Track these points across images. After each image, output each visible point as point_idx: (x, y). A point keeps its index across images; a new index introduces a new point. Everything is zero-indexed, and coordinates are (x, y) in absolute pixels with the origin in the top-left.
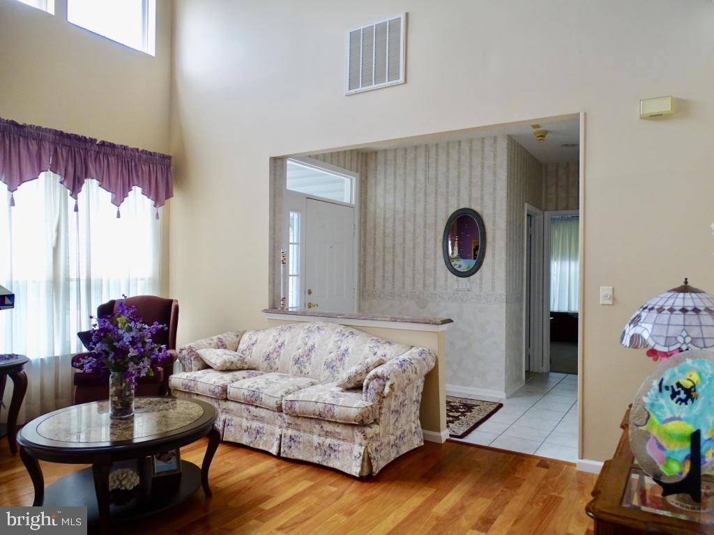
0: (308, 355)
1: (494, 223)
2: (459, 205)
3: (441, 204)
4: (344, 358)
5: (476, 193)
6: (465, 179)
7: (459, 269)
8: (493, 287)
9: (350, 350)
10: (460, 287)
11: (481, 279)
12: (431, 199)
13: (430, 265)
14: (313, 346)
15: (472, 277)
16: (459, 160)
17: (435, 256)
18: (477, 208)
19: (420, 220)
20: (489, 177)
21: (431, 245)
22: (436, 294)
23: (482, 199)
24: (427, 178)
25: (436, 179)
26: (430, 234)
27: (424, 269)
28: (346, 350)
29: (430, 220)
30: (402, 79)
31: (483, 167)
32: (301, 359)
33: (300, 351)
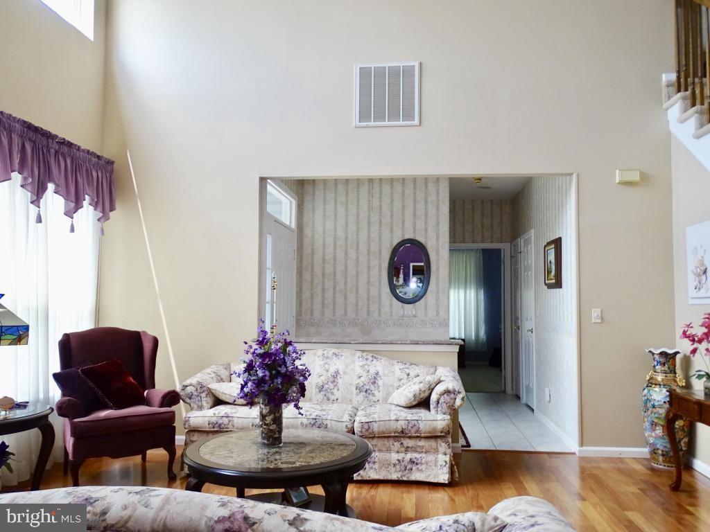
0: (334, 381)
1: (438, 253)
2: (403, 235)
3: (386, 234)
4: (377, 382)
5: (420, 225)
6: (409, 211)
7: (404, 296)
8: (438, 313)
9: (381, 373)
10: (405, 313)
11: (426, 305)
12: (375, 228)
13: (374, 292)
14: (337, 372)
15: (417, 303)
16: (403, 193)
17: (380, 283)
18: (421, 239)
19: (363, 248)
20: (432, 212)
21: (374, 273)
22: (381, 321)
23: (426, 230)
24: (370, 208)
25: (380, 208)
26: (374, 262)
27: (368, 296)
28: (377, 374)
29: (374, 248)
30: (416, 121)
31: (426, 201)
32: (327, 386)
33: (322, 378)
